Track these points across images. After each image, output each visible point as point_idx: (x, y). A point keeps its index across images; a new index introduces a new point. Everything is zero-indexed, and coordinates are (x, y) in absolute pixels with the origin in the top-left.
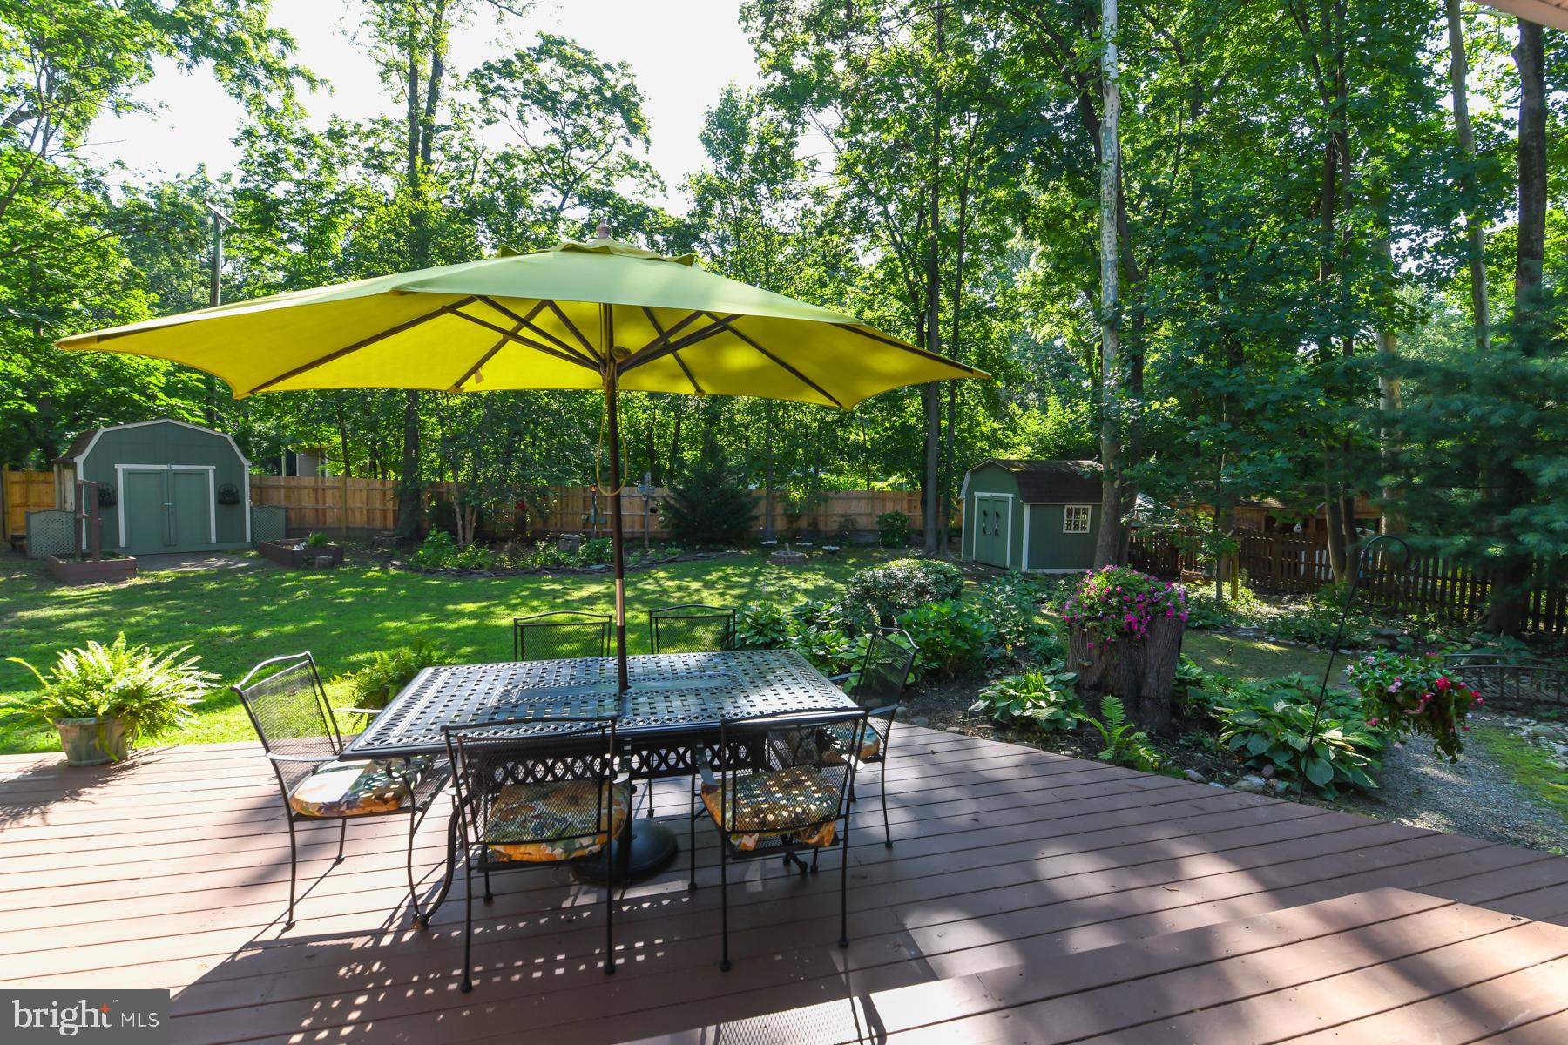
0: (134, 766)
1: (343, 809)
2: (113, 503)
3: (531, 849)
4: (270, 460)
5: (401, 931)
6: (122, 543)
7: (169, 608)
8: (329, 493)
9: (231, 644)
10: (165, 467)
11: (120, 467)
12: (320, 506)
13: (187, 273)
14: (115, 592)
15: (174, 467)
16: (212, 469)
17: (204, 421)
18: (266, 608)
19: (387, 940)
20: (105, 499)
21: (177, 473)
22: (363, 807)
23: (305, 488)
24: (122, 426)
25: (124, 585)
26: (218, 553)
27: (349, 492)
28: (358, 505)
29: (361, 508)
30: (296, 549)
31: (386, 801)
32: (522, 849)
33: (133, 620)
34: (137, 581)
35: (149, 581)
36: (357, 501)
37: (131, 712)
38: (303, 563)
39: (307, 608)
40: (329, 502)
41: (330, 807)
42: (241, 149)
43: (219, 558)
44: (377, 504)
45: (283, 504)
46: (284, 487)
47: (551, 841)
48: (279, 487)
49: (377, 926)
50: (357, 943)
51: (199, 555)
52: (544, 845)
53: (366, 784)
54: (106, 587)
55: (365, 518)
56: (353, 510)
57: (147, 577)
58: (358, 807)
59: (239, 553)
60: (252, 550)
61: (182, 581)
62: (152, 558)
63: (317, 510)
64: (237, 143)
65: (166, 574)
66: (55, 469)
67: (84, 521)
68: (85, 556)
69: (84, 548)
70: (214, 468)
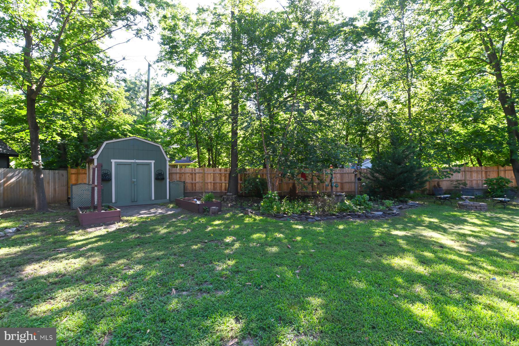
2: (110, 180)
6: (114, 201)
8: (197, 175)
10: (133, 161)
11: (113, 161)
12: (194, 182)
15: (137, 161)
16: (153, 162)
20: (106, 178)
21: (138, 164)
23: (188, 173)
25: (113, 228)
26: (156, 205)
27: (206, 175)
28: (209, 181)
29: (211, 182)
30: (198, 202)
34: (120, 224)
36: (210, 179)
40: (197, 180)
44: (218, 181)
48: (176, 173)
55: (212, 188)
56: (207, 183)
57: (125, 221)
59: (165, 205)
60: (169, 203)
62: (127, 208)
63: (192, 184)
66: (87, 165)
67: (96, 188)
68: (95, 208)
69: (96, 203)
70: (154, 161)
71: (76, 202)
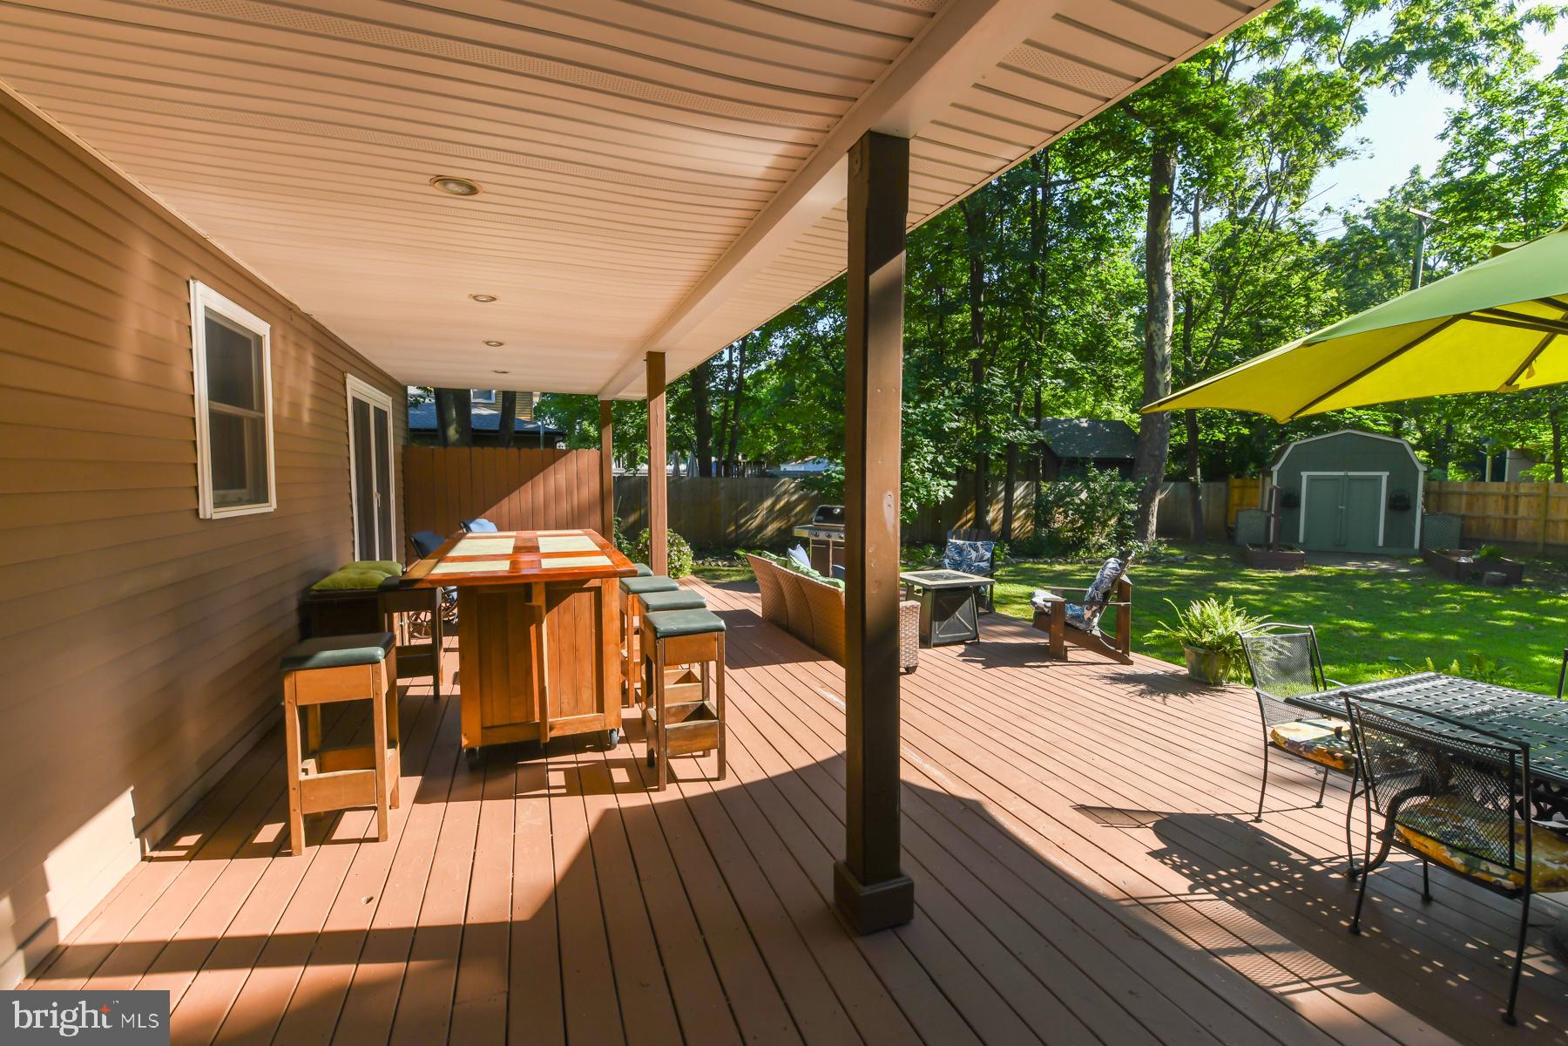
0: (1224, 691)
1: (1301, 749)
2: (1297, 505)
3: (1429, 843)
4: (1473, 461)
5: (1333, 870)
6: (1301, 539)
7: (1318, 598)
8: (1523, 501)
9: (1355, 637)
10: (1342, 473)
11: (1305, 474)
13: (1398, 281)
14: (1284, 578)
15: (1350, 473)
16: (1385, 475)
17: (1388, 429)
18: (1404, 614)
19: (1317, 868)
20: (1289, 501)
21: (1354, 480)
22: (1316, 755)
23: (1496, 494)
24: (1315, 438)
25: (1293, 574)
26: (1382, 557)
27: (1553, 501)
30: (1463, 560)
31: (1335, 758)
32: (1421, 839)
33: (1286, 602)
34: (1303, 572)
35: (1314, 573)
36: (1563, 512)
37: (1224, 652)
38: (1470, 577)
39: (1453, 622)
40: (1521, 512)
41: (1293, 744)
42: (1448, 140)
43: (1383, 561)
45: (1463, 511)
46: (1467, 493)
47: (1454, 849)
49: (1317, 856)
50: (1295, 856)
51: (1364, 556)
52: (1444, 847)
53: (1329, 742)
54: (1279, 574)
56: (1556, 522)
57: (1312, 570)
58: (1312, 752)
59: (1403, 559)
60: (1417, 557)
61: (1341, 576)
62: (1319, 554)
63: (1504, 520)
64: (1443, 136)
65: (1329, 570)
66: (1261, 476)
67: (1272, 519)
68: (1270, 547)
69: (1271, 540)
70: (1388, 473)
71: (1242, 534)
